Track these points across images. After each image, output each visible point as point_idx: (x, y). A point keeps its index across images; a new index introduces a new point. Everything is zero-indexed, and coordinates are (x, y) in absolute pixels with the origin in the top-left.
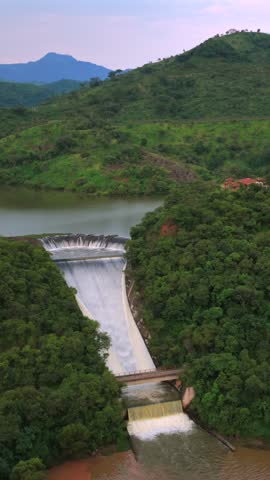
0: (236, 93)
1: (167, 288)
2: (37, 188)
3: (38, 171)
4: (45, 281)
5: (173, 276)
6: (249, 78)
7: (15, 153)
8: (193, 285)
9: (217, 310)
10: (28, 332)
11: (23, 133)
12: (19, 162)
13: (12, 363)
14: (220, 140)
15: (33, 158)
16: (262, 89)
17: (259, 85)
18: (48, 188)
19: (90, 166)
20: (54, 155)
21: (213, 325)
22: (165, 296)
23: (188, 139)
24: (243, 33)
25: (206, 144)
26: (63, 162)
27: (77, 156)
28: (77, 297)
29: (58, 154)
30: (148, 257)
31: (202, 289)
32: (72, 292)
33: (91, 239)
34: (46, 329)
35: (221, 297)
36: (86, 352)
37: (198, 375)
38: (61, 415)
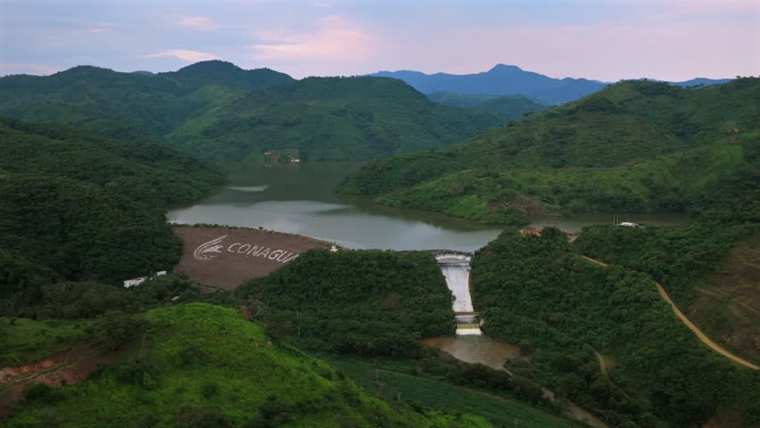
0: (604, 141)
1: (482, 279)
2: (449, 215)
3: (452, 204)
4: (433, 272)
5: (486, 274)
6: (617, 129)
7: (440, 192)
8: (494, 279)
9: (501, 290)
10: (423, 292)
11: (446, 178)
12: (442, 198)
13: (416, 303)
14: (571, 185)
15: (449, 196)
16: (625, 138)
17: (623, 135)
18: (455, 216)
19: (480, 204)
20: (462, 194)
21: (498, 296)
22: (481, 282)
23: (550, 183)
24: (632, 82)
25: (561, 187)
26: (465, 200)
27: (475, 196)
28: (447, 280)
29: (464, 194)
30: (478, 265)
31: (497, 281)
32: (444, 277)
33: (460, 253)
34: (430, 291)
35: (504, 285)
36: (445, 301)
37: (486, 315)
38: (430, 321)
